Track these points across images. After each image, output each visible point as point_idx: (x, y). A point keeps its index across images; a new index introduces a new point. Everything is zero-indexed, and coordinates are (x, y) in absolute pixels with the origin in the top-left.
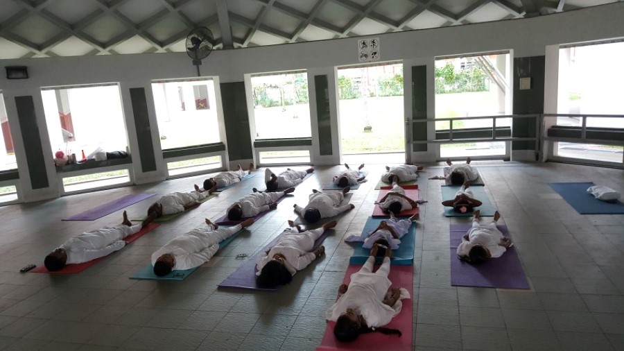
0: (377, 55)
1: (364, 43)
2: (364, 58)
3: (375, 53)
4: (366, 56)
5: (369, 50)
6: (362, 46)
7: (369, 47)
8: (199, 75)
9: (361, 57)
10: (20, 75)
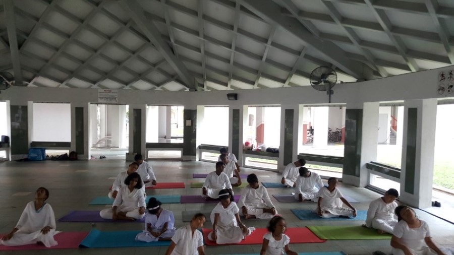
0: (453, 88)
1: (443, 75)
2: (441, 91)
3: (452, 86)
4: (443, 89)
5: (446, 83)
6: (440, 78)
7: (446, 79)
8: (330, 102)
9: (439, 90)
10: (233, 98)
